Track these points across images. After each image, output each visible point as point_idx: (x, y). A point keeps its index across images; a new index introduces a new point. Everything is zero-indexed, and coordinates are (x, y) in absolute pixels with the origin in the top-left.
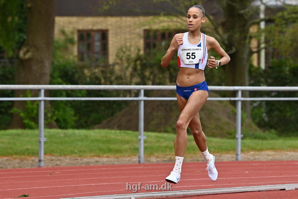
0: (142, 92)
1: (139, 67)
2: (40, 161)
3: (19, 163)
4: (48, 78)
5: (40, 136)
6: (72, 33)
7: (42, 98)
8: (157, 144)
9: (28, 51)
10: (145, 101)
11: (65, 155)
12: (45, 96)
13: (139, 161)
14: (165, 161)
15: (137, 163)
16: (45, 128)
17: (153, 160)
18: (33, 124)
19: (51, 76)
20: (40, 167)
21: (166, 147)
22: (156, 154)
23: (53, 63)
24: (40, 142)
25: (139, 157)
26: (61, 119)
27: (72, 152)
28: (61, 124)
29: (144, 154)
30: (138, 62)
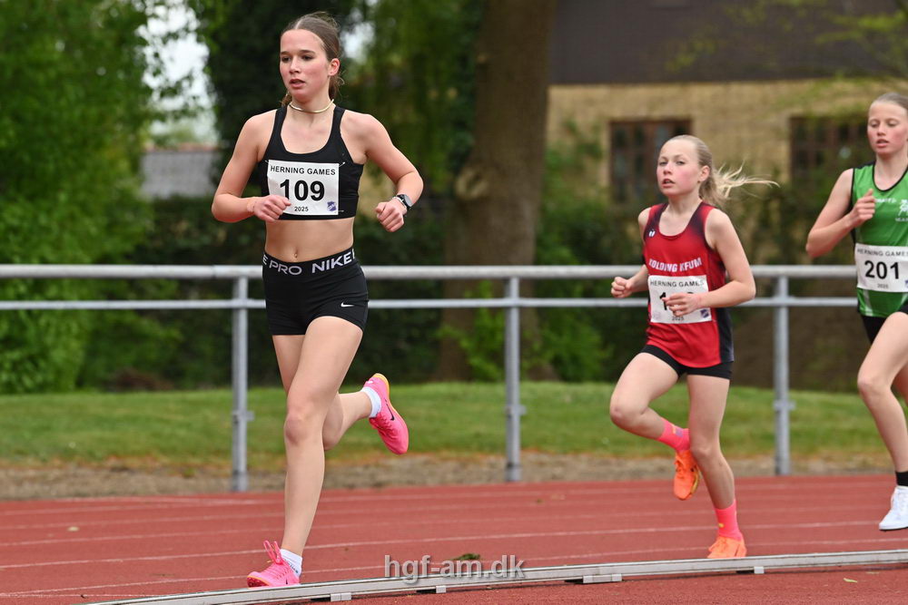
0: (783, 285)
1: (775, 218)
2: (510, 466)
3: (455, 471)
4: (529, 248)
5: (507, 400)
6: (596, 129)
7: (513, 300)
8: (828, 425)
9: (477, 178)
10: (791, 309)
11: (577, 452)
12: (522, 294)
13: (777, 471)
14: (848, 470)
15: (771, 474)
16: (522, 379)
17: (817, 466)
18: (491, 368)
19: (540, 242)
20: (509, 480)
21: (852, 432)
22: (824, 451)
23: (543, 210)
24: (509, 417)
25: (778, 459)
26: (565, 356)
27: (595, 444)
28: (566, 370)
29: (792, 448)
30: (774, 205)
